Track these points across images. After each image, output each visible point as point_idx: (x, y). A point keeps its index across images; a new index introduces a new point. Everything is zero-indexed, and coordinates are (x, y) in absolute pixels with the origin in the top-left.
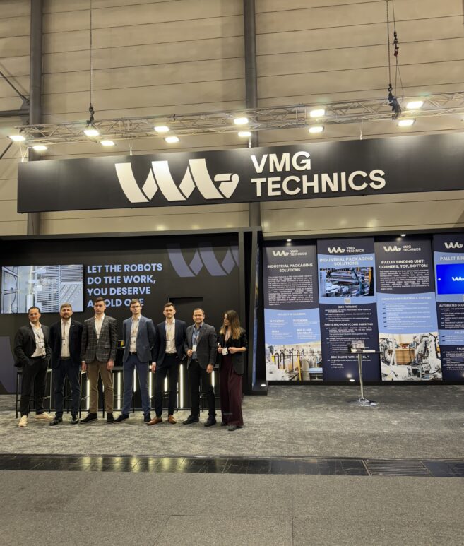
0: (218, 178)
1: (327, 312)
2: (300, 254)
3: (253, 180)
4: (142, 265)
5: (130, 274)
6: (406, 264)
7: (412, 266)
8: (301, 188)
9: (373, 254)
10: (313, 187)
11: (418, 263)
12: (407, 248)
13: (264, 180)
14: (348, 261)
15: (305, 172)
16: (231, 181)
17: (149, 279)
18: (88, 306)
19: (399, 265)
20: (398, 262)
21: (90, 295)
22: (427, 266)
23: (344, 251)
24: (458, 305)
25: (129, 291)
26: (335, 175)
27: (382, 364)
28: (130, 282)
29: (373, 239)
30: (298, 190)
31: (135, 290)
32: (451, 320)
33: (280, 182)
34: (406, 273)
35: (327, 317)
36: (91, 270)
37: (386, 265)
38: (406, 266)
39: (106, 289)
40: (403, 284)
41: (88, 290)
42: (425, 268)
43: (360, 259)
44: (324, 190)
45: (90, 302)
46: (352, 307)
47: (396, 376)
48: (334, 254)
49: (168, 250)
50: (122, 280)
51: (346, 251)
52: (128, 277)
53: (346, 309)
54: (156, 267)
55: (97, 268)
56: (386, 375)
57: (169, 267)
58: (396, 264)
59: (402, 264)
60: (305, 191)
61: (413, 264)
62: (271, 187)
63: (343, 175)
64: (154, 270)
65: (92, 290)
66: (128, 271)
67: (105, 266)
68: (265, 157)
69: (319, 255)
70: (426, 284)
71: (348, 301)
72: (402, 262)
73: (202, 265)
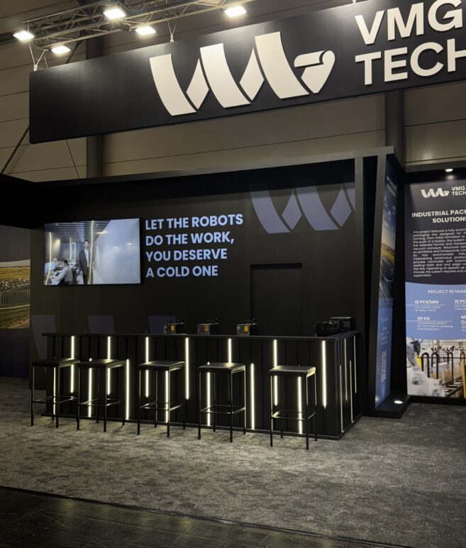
0: (300, 61)
3: (358, 58)
4: (215, 217)
5: (200, 230)
8: (445, 62)
13: (377, 55)
15: (452, 33)
16: (321, 63)
17: (225, 237)
18: (147, 276)
21: (149, 260)
25: (199, 254)
28: (200, 241)
30: (439, 66)
31: (207, 254)
33: (407, 57)
36: (150, 226)
39: (169, 252)
41: (147, 253)
45: (150, 269)
50: (189, 239)
52: (197, 235)
54: (235, 219)
55: (158, 223)
57: (252, 220)
60: (452, 67)
62: (389, 65)
64: (232, 223)
65: (152, 253)
66: (198, 226)
67: (168, 220)
68: (379, 15)
73: (301, 215)
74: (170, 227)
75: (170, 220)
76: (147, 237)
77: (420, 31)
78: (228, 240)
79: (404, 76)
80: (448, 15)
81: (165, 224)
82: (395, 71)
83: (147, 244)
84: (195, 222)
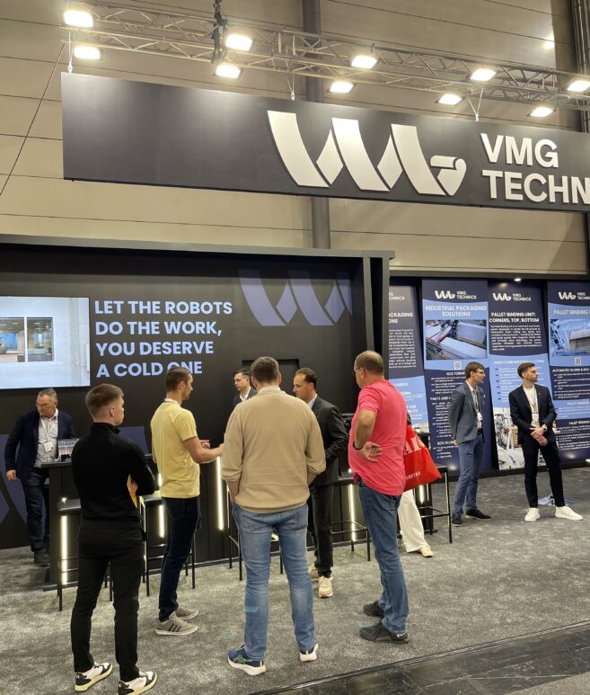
0: (437, 160)
1: (433, 382)
2: (396, 298)
3: (485, 173)
4: (198, 304)
5: (176, 318)
6: (517, 317)
7: (523, 320)
8: (548, 192)
9: (486, 303)
10: (562, 193)
11: (529, 317)
12: (517, 297)
13: (500, 174)
14: (458, 311)
15: (552, 170)
16: (455, 168)
17: (210, 328)
18: (98, 376)
19: (510, 318)
20: (509, 314)
21: (102, 354)
22: (538, 320)
23: (454, 296)
24: (572, 370)
25: (175, 348)
27: (499, 448)
28: (177, 332)
29: (486, 283)
30: (544, 196)
31: (187, 347)
32: (565, 389)
33: (521, 181)
34: (517, 331)
35: (434, 387)
36: (102, 308)
37: (499, 318)
38: (518, 320)
39: (133, 344)
40: (515, 343)
41: (98, 345)
42: (536, 323)
43: (472, 308)
44: (575, 200)
45: (103, 367)
47: (514, 462)
49: (241, 279)
50: (162, 328)
51: (456, 297)
52: (173, 324)
53: (456, 376)
55: (115, 306)
56: (503, 463)
57: (243, 309)
58: (506, 317)
59: (513, 317)
60: (553, 199)
61: (524, 317)
62: (509, 186)
64: (218, 312)
65: (105, 345)
66: (173, 312)
67: (129, 302)
68: (500, 139)
69: (424, 300)
70: (538, 344)
71: (458, 366)
72: (513, 314)
73: (296, 308)
74: (133, 312)
75: (133, 303)
76: (98, 324)
77: (530, 162)
78: (214, 332)
79: (520, 197)
80: (549, 154)
81: (126, 308)
82: (514, 191)
83: (98, 333)
84: (170, 307)
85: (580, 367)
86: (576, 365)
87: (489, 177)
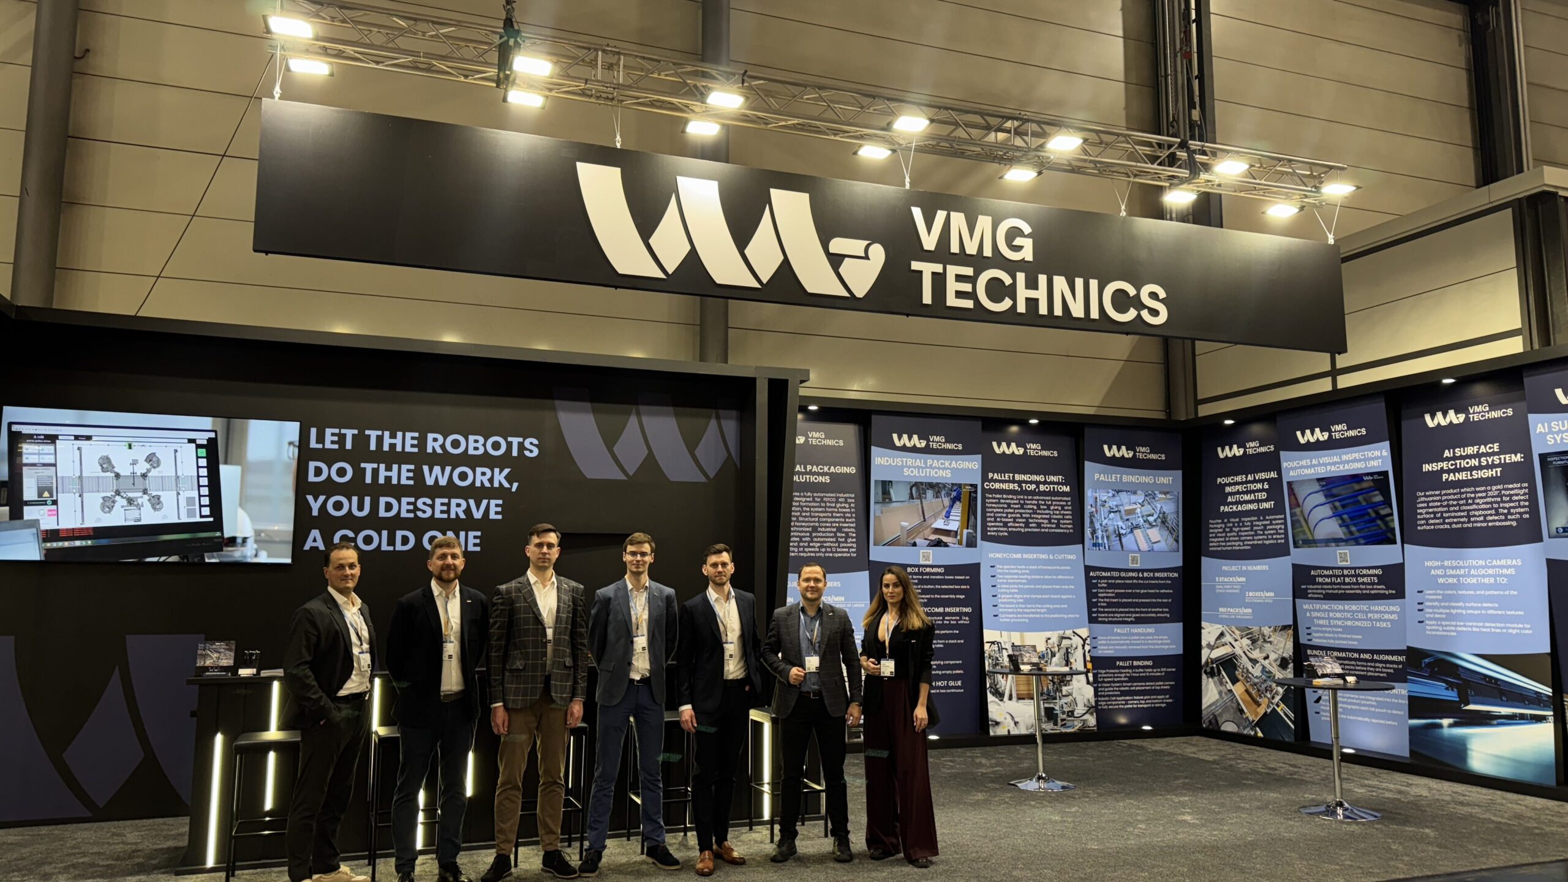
0: (838, 245)
2: (829, 442)
3: (916, 265)
4: (481, 439)
5: (444, 459)
6: (1031, 482)
7: (1042, 488)
8: (1014, 298)
9: (980, 456)
10: (1037, 300)
11: (1054, 483)
12: (1034, 449)
13: (938, 268)
14: (931, 467)
15: (1022, 265)
16: (867, 257)
17: (500, 477)
18: (307, 547)
19: (1020, 483)
20: (1017, 477)
21: (315, 513)
22: (1067, 489)
23: (923, 444)
24: (1123, 574)
25: (438, 508)
26: (1079, 282)
27: (990, 698)
28: (443, 482)
29: (980, 424)
30: (1007, 303)
31: (458, 508)
32: (1110, 605)
33: (972, 280)
34: (1032, 503)
36: (321, 439)
37: (1001, 482)
38: (1033, 487)
39: (367, 500)
40: (1027, 525)
41: (310, 498)
42: (1064, 494)
43: (954, 464)
44: (1058, 311)
45: (315, 533)
46: (935, 570)
47: (1016, 723)
48: (904, 448)
49: (557, 402)
50: (418, 476)
51: (928, 445)
52: (437, 469)
53: (922, 574)
54: (521, 446)
55: (342, 438)
56: (997, 723)
57: (557, 450)
58: (1014, 481)
59: (1026, 482)
60: (1021, 308)
61: (1045, 483)
62: (952, 286)
63: (1094, 284)
64: (515, 453)
65: (322, 498)
66: (439, 451)
67: (367, 432)
68: (941, 215)
69: (873, 448)
70: (1067, 527)
71: (927, 558)
72: (1025, 477)
73: (647, 452)
74: (373, 447)
75: (373, 434)
76: (312, 465)
77: (988, 252)
78: (506, 485)
79: (969, 304)
80: (1018, 241)
81: (361, 441)
82: (960, 294)
83: (312, 478)
84: (434, 442)
85: (1138, 571)
86: (1131, 566)
87: (921, 272)
